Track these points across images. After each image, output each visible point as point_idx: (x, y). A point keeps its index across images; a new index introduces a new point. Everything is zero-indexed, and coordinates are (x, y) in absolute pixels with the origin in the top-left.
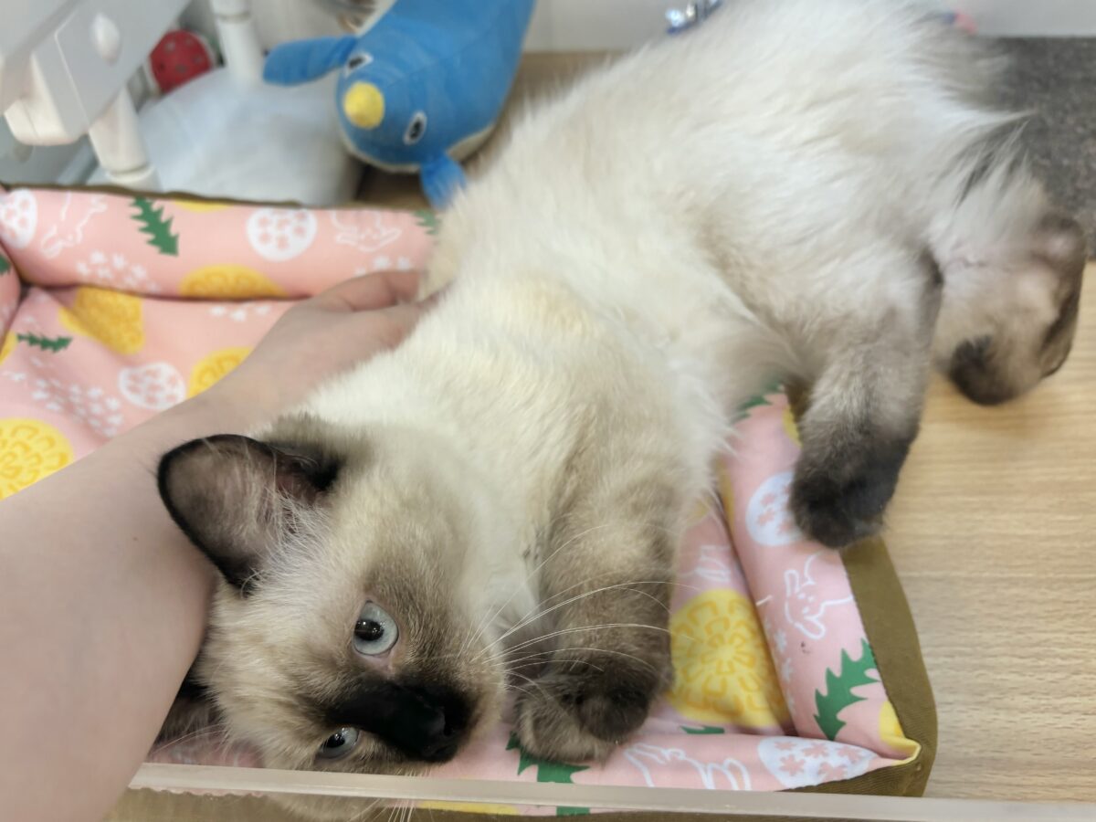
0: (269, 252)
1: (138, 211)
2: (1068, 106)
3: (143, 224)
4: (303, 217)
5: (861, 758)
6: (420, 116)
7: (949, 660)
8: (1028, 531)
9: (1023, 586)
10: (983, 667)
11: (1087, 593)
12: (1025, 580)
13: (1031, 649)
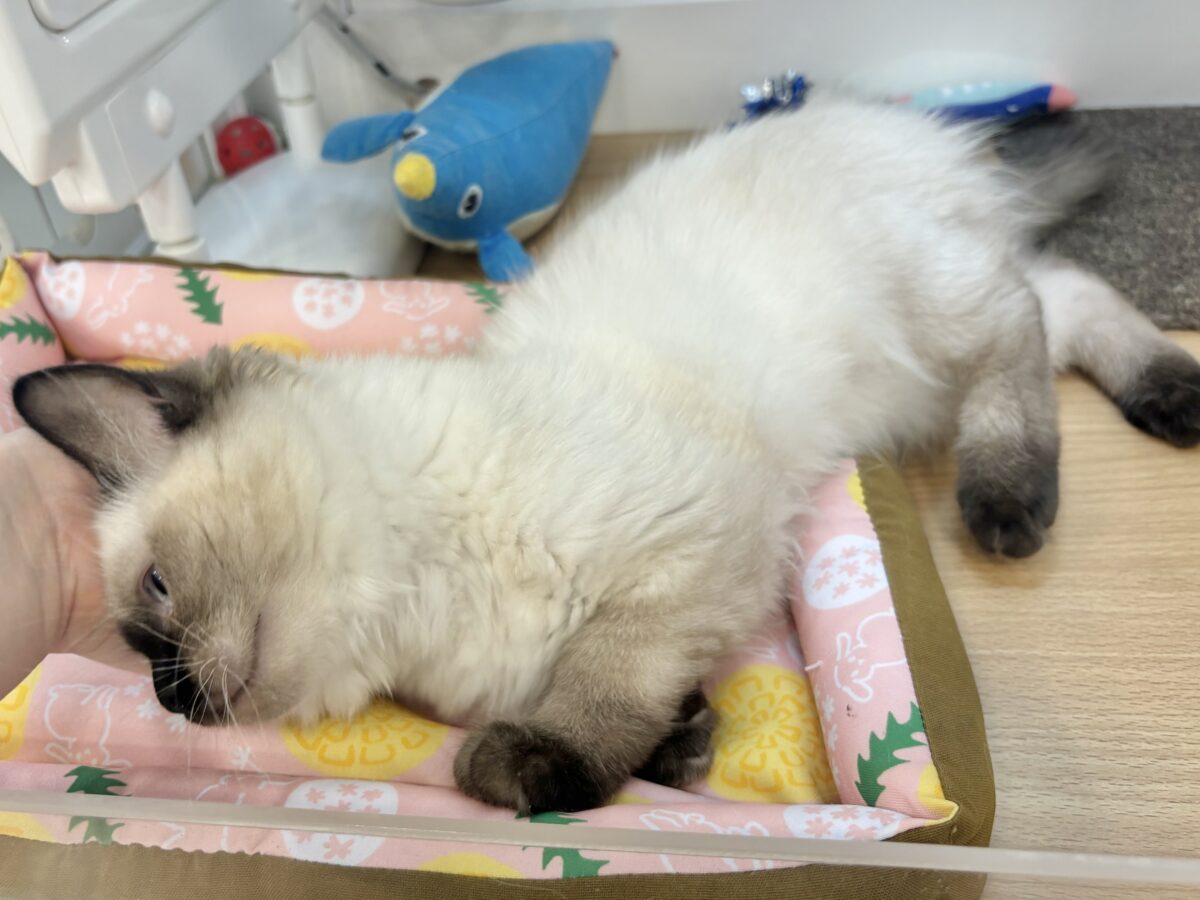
0: (316, 321)
1: (184, 280)
2: (1177, 175)
3: (188, 293)
4: (350, 287)
5: (893, 820)
6: (475, 189)
7: (1020, 742)
8: (1115, 609)
9: (1107, 666)
10: (1057, 750)
11: (1179, 674)
12: (1109, 659)
13: (1112, 732)
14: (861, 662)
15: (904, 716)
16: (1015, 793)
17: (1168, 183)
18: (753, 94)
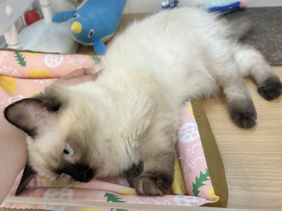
0: (50, 65)
1: (16, 55)
2: (272, 25)
3: (17, 59)
4: (60, 57)
5: (202, 201)
6: (92, 30)
7: (235, 177)
8: (259, 140)
9: (257, 156)
10: (244, 179)
11: (275, 158)
12: (257, 154)
13: (258, 174)
14: (193, 157)
15: (204, 172)
16: (233, 190)
17: (270, 27)
18: (164, 4)
